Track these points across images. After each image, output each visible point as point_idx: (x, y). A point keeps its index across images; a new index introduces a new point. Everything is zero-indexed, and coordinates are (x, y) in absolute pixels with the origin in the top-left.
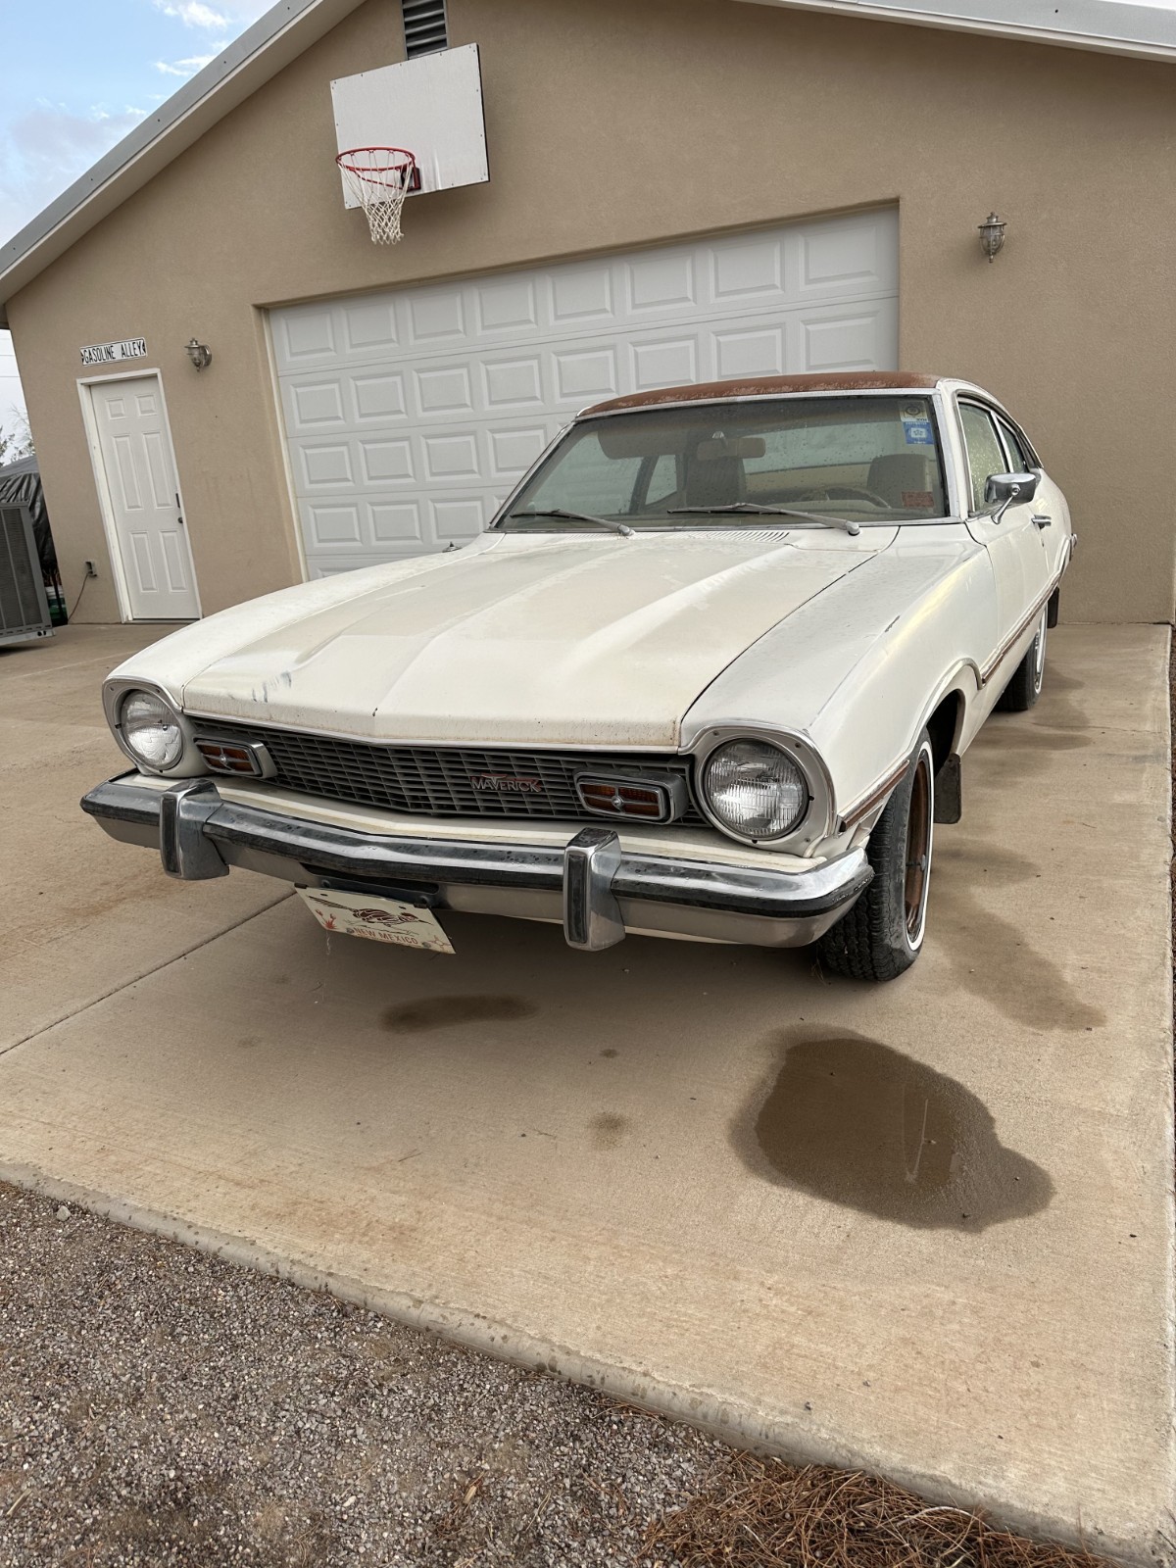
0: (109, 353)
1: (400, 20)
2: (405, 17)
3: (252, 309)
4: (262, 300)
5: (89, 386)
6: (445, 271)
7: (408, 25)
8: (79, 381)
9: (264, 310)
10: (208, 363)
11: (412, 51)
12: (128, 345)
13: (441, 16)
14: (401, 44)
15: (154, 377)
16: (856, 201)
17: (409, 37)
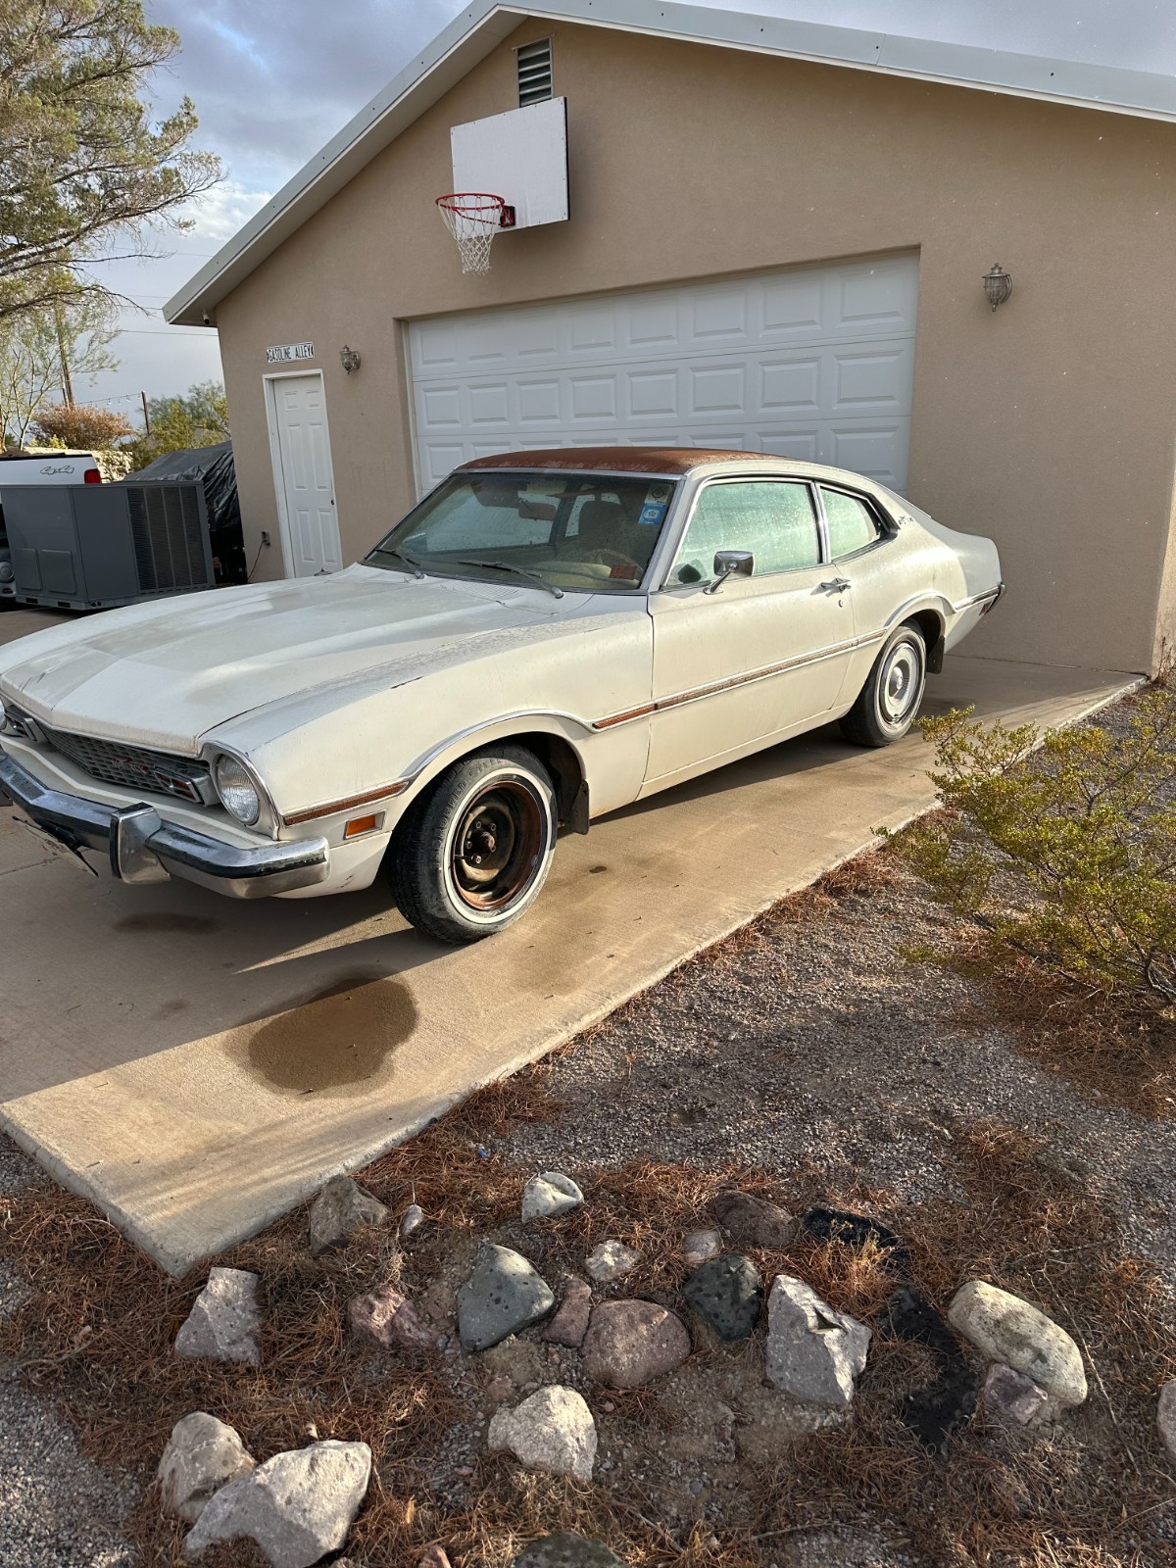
0: (287, 353)
1: (515, 71)
2: (520, 67)
3: (392, 322)
4: (400, 315)
5: (273, 381)
6: (542, 296)
7: (522, 75)
8: (265, 376)
9: (403, 323)
10: (358, 365)
11: (524, 99)
12: (300, 347)
13: (547, 68)
14: (516, 93)
15: (318, 375)
16: (883, 246)
17: (522, 86)
